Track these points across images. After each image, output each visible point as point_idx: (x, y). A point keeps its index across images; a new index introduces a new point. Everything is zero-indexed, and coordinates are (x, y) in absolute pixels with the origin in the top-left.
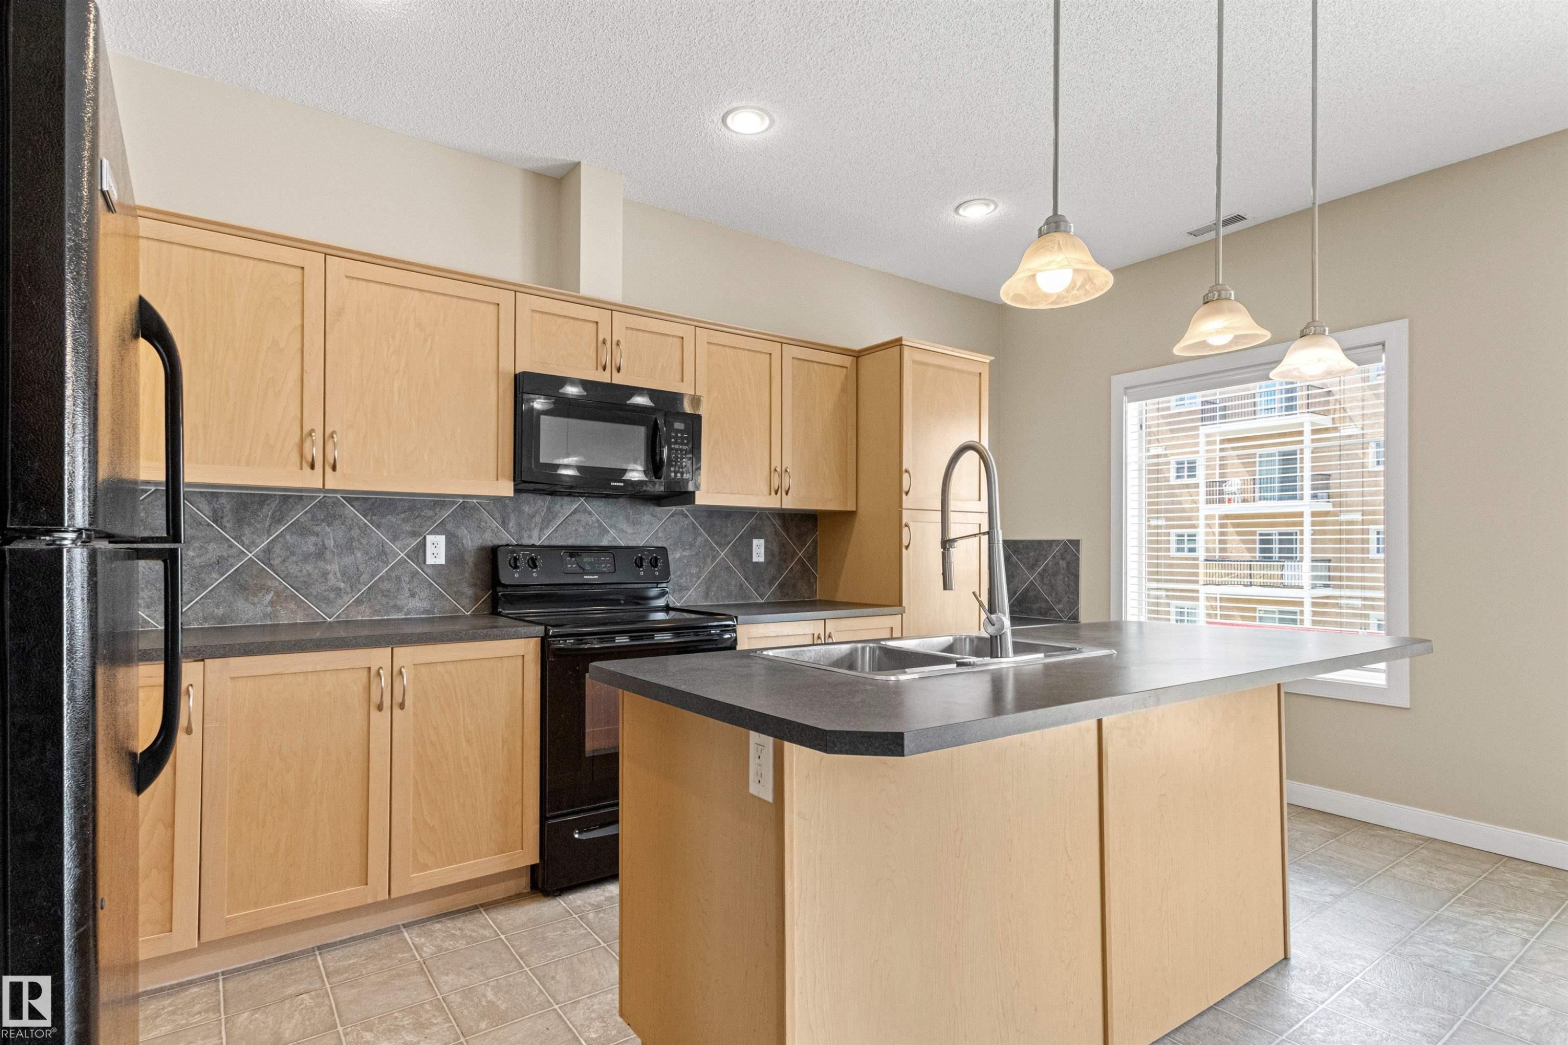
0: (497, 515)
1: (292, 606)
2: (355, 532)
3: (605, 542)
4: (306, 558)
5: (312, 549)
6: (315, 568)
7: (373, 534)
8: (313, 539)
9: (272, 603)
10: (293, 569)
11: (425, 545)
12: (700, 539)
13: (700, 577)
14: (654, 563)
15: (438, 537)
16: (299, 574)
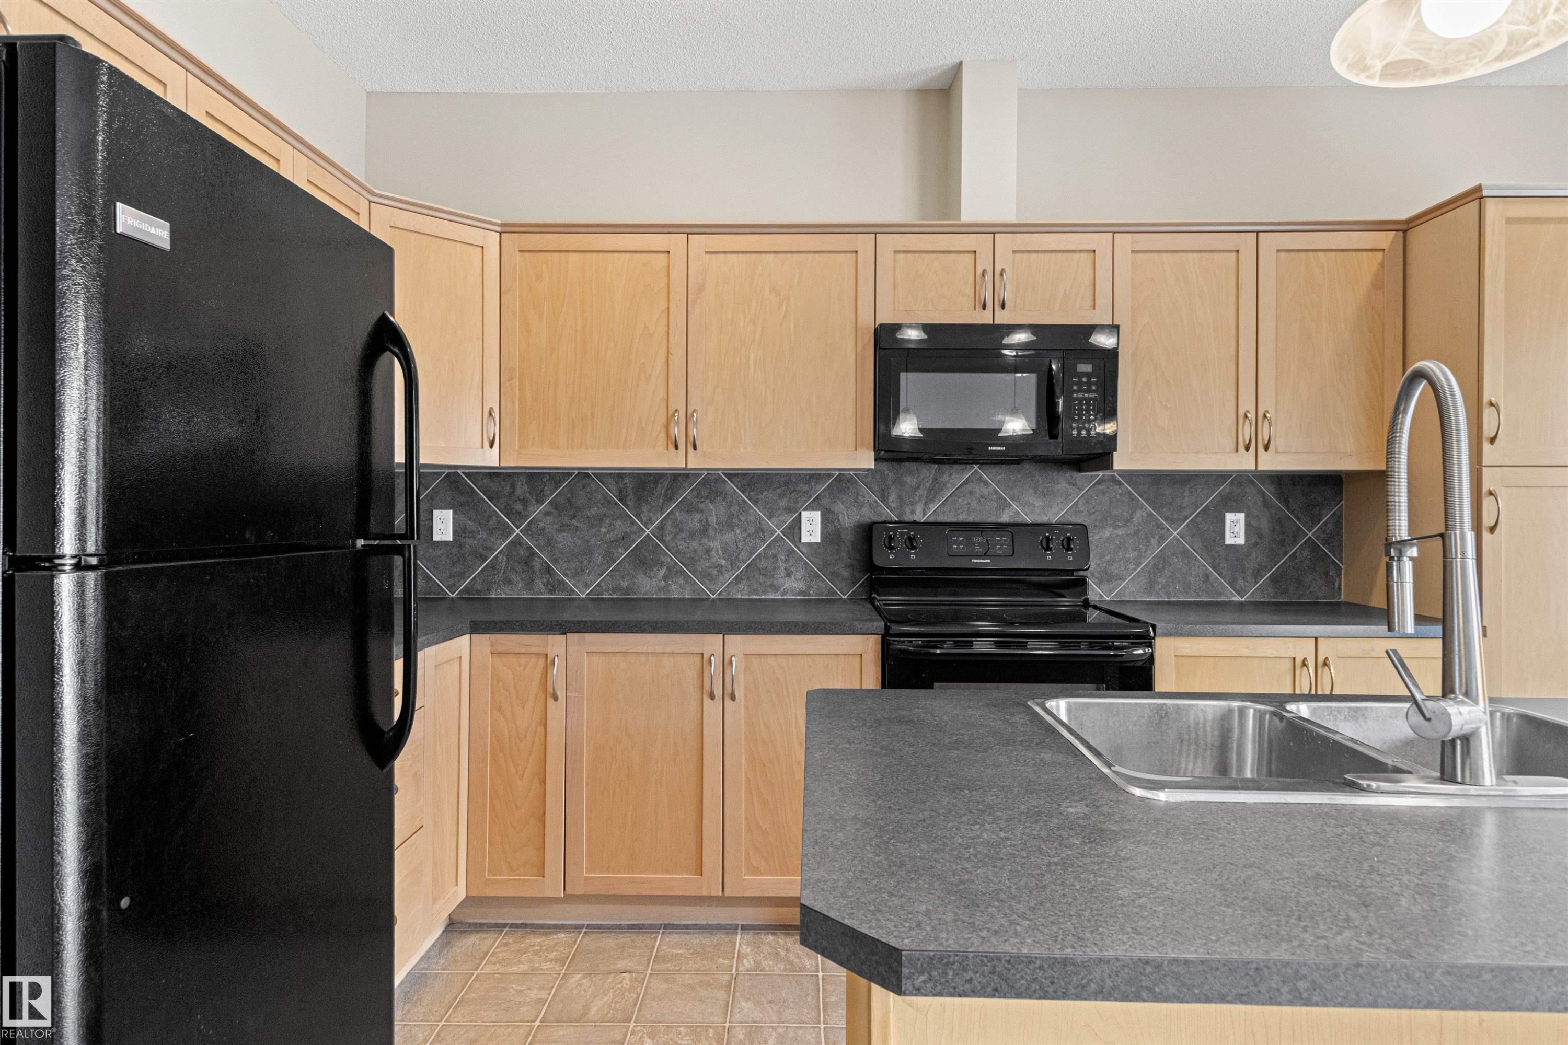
0: (876, 488)
1: (681, 581)
2: (734, 509)
3: (1005, 518)
4: (692, 535)
5: (698, 525)
6: (700, 544)
7: (751, 511)
8: (698, 516)
9: (665, 578)
10: (682, 545)
11: (800, 522)
12: (1139, 514)
13: (1141, 563)
14: (1067, 545)
15: (813, 512)
16: (687, 550)
